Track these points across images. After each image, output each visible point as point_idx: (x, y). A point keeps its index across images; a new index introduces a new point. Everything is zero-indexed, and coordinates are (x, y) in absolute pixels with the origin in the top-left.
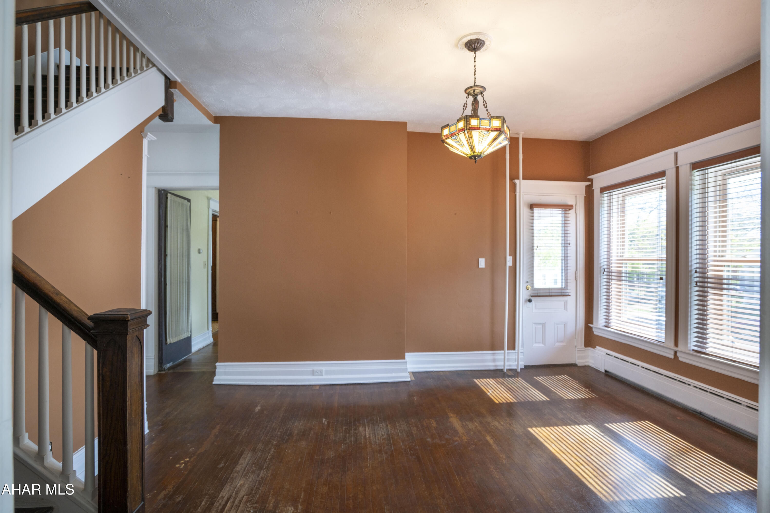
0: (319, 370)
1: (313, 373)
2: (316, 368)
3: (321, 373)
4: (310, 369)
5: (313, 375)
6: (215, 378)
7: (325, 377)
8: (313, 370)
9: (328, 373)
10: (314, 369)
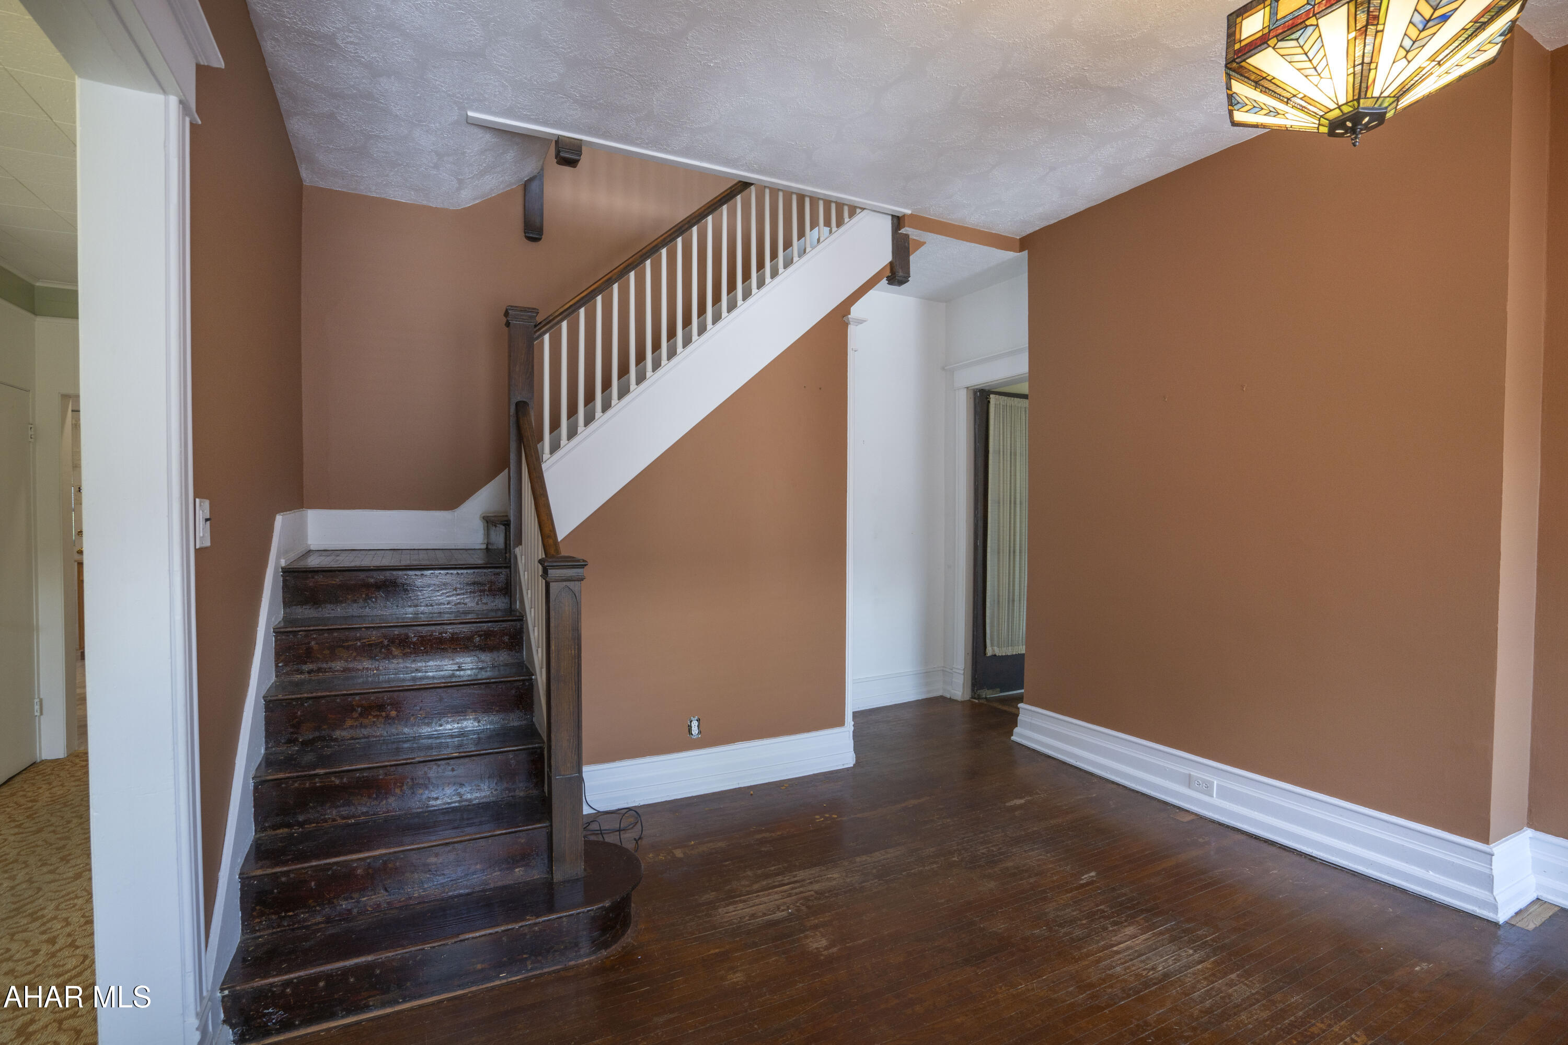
0: (1204, 781)
1: (1189, 781)
2: (1195, 773)
3: (1207, 789)
4: (1184, 770)
5: (1189, 786)
6: (1016, 730)
7: (1215, 800)
8: (1190, 775)
9: (1224, 793)
10: (1192, 773)
